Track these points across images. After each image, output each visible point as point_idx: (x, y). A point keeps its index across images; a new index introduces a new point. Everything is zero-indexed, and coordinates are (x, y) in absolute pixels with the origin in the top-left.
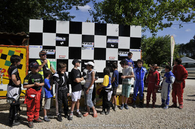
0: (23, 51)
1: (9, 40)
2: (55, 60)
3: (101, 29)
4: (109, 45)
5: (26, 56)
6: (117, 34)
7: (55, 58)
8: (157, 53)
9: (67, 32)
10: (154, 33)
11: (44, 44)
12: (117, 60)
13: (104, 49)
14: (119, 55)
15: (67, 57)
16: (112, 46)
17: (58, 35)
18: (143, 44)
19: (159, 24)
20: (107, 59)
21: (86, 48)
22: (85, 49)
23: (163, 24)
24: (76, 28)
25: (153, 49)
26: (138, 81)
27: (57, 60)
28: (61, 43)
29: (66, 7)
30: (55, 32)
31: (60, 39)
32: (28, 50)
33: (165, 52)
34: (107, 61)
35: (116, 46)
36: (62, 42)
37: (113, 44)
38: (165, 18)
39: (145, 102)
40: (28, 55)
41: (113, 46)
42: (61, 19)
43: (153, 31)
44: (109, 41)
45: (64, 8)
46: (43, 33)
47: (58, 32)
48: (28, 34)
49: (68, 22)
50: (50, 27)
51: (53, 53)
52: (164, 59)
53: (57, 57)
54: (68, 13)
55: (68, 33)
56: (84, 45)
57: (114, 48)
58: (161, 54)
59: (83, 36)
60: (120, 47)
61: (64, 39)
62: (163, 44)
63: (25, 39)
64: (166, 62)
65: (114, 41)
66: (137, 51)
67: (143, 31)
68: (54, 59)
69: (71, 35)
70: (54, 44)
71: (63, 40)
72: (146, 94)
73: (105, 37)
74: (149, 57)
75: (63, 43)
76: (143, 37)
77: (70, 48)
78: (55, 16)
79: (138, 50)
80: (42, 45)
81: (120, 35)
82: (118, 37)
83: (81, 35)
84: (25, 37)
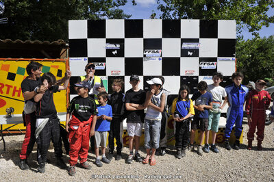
0: (62, 66)
1: (43, 52)
2: (105, 78)
3: (172, 29)
4: (184, 53)
6: (197, 35)
7: (105, 75)
9: (121, 35)
11: (90, 55)
12: (198, 75)
13: (178, 59)
14: (200, 68)
15: (122, 73)
16: (189, 53)
17: (109, 41)
20: (183, 73)
22: (148, 59)
24: (134, 29)
26: (234, 107)
27: (109, 77)
28: (114, 53)
30: (105, 37)
31: (112, 46)
32: (67, 65)
34: (182, 77)
35: (196, 53)
36: (114, 50)
37: (191, 50)
41: (191, 54)
44: (185, 46)
45: (115, 4)
46: (88, 39)
47: (108, 36)
48: (67, 42)
50: (97, 29)
51: (102, 68)
53: (109, 73)
55: (123, 37)
56: (147, 53)
57: (192, 56)
59: (146, 41)
60: (201, 55)
61: (118, 46)
63: (63, 50)
65: (192, 46)
66: (229, 60)
69: (127, 40)
70: (103, 55)
71: (117, 48)
73: (178, 40)
75: (116, 52)
77: (127, 59)
78: (104, 15)
79: (231, 58)
80: (87, 56)
81: (202, 36)
82: (198, 39)
83: (142, 40)
84: (63, 46)
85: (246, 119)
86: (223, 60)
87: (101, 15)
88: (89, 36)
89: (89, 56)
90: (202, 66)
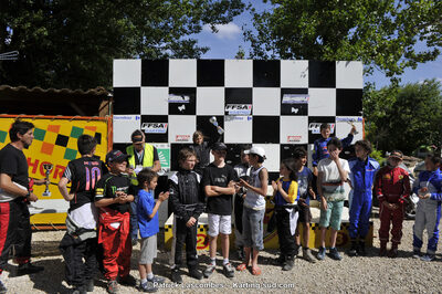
0: (101, 127)
1: (73, 106)
2: (164, 148)
3: (267, 74)
4: (286, 109)
5: (107, 139)
6: (304, 83)
7: (167, 142)
8: (403, 125)
9: (192, 83)
10: (395, 76)
11: (145, 111)
12: (307, 142)
13: (276, 119)
14: (310, 132)
16: (293, 110)
17: (173, 91)
18: (369, 104)
19: (407, 56)
20: (284, 140)
21: (234, 116)
22: (232, 119)
23: (416, 53)
24: (211, 73)
25: (394, 114)
26: (358, 190)
27: (172, 145)
28: (180, 108)
29: (190, 28)
30: (167, 85)
31: (177, 99)
32: (110, 125)
33: (423, 120)
34: (282, 146)
35: (303, 109)
36: (181, 105)
37: (296, 106)
38: (421, 39)
39: (376, 243)
40: (110, 136)
41: (296, 111)
42: (180, 56)
43: (392, 71)
44: (288, 99)
45: (185, 32)
46: (143, 89)
47: (173, 83)
48: (110, 91)
49: (195, 61)
50: (155, 73)
51: (163, 130)
52: (421, 137)
53: (172, 139)
54: (194, 42)
55: (195, 85)
56: (230, 110)
57: (297, 114)
58: (414, 126)
59: (229, 92)
60: (311, 113)
61: (187, 98)
62: (419, 101)
63: (104, 103)
64: (428, 145)
65: (298, 99)
67: (367, 72)
68: (165, 144)
69: (200, 90)
70: (165, 112)
71: (185, 102)
72: (377, 224)
73: (276, 91)
74: (383, 134)
76: (367, 88)
77: (199, 119)
78: (166, 48)
79: (356, 118)
80: (139, 113)
81: (313, 84)
82: (306, 90)
83: (222, 90)
84: (104, 97)
85: (376, 210)
86: (344, 120)
87: (163, 48)
88: (145, 83)
89: (143, 113)
90: (313, 129)
